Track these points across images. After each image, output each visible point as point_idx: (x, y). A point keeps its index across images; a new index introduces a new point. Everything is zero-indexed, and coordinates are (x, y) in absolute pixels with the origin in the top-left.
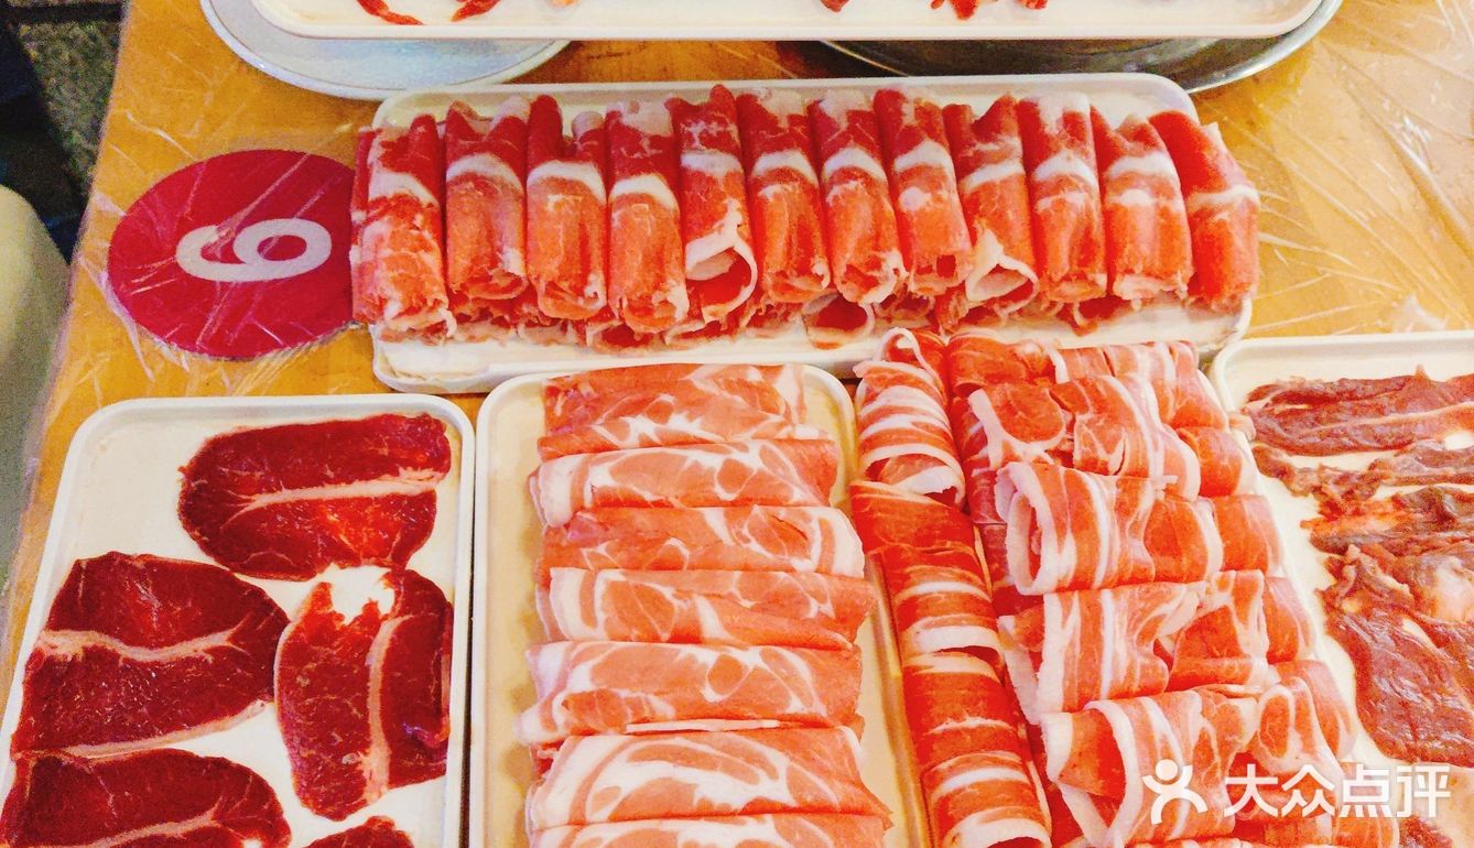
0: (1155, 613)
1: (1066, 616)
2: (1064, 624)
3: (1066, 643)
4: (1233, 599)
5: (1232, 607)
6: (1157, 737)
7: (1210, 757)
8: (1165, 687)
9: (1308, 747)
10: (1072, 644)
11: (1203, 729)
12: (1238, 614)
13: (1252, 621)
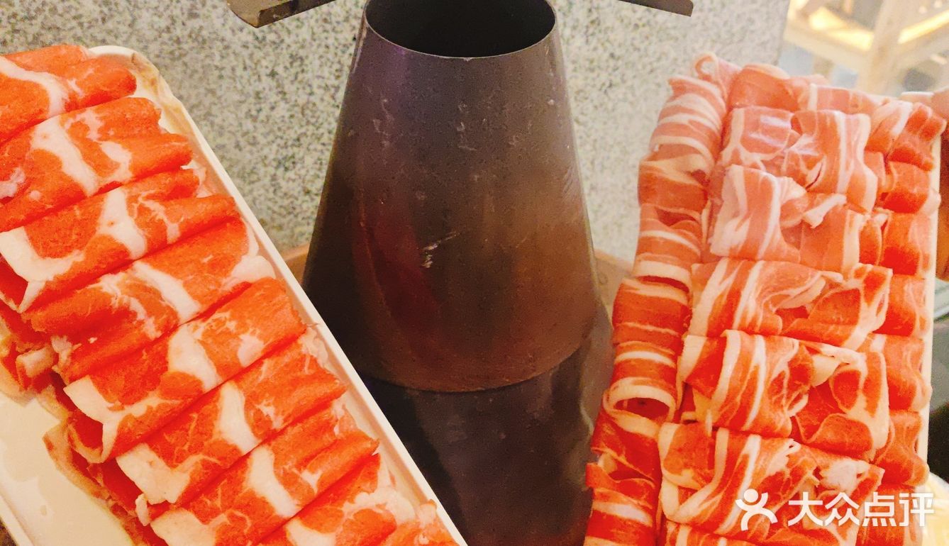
0: (785, 292)
1: (724, 279)
2: (721, 283)
3: (719, 293)
4: (864, 285)
5: (862, 292)
6: (753, 364)
7: (781, 387)
8: (779, 333)
9: (872, 408)
10: (722, 296)
11: (783, 372)
12: (865, 296)
13: (875, 305)
